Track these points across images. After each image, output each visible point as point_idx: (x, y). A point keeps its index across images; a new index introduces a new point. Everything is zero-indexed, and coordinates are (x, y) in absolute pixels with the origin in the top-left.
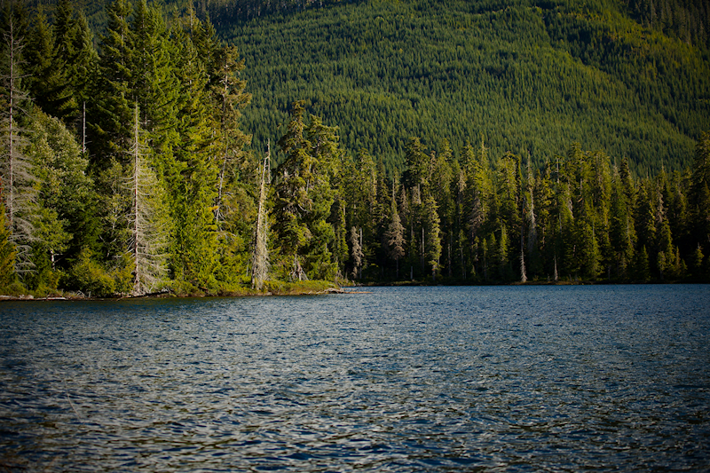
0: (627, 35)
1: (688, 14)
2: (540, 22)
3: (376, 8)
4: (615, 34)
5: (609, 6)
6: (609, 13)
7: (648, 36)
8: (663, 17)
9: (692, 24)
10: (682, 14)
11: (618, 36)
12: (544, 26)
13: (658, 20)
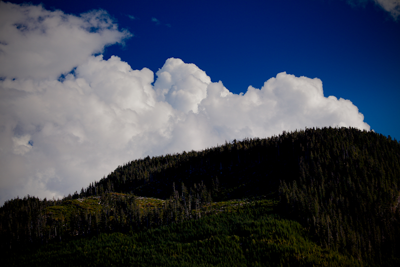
0: (309, 256)
1: (359, 236)
2: (238, 247)
3: (105, 240)
4: (300, 254)
5: (294, 233)
6: (294, 238)
7: (327, 255)
8: (338, 239)
9: (362, 243)
10: (354, 236)
11: (302, 256)
12: (241, 251)
13: (334, 242)
